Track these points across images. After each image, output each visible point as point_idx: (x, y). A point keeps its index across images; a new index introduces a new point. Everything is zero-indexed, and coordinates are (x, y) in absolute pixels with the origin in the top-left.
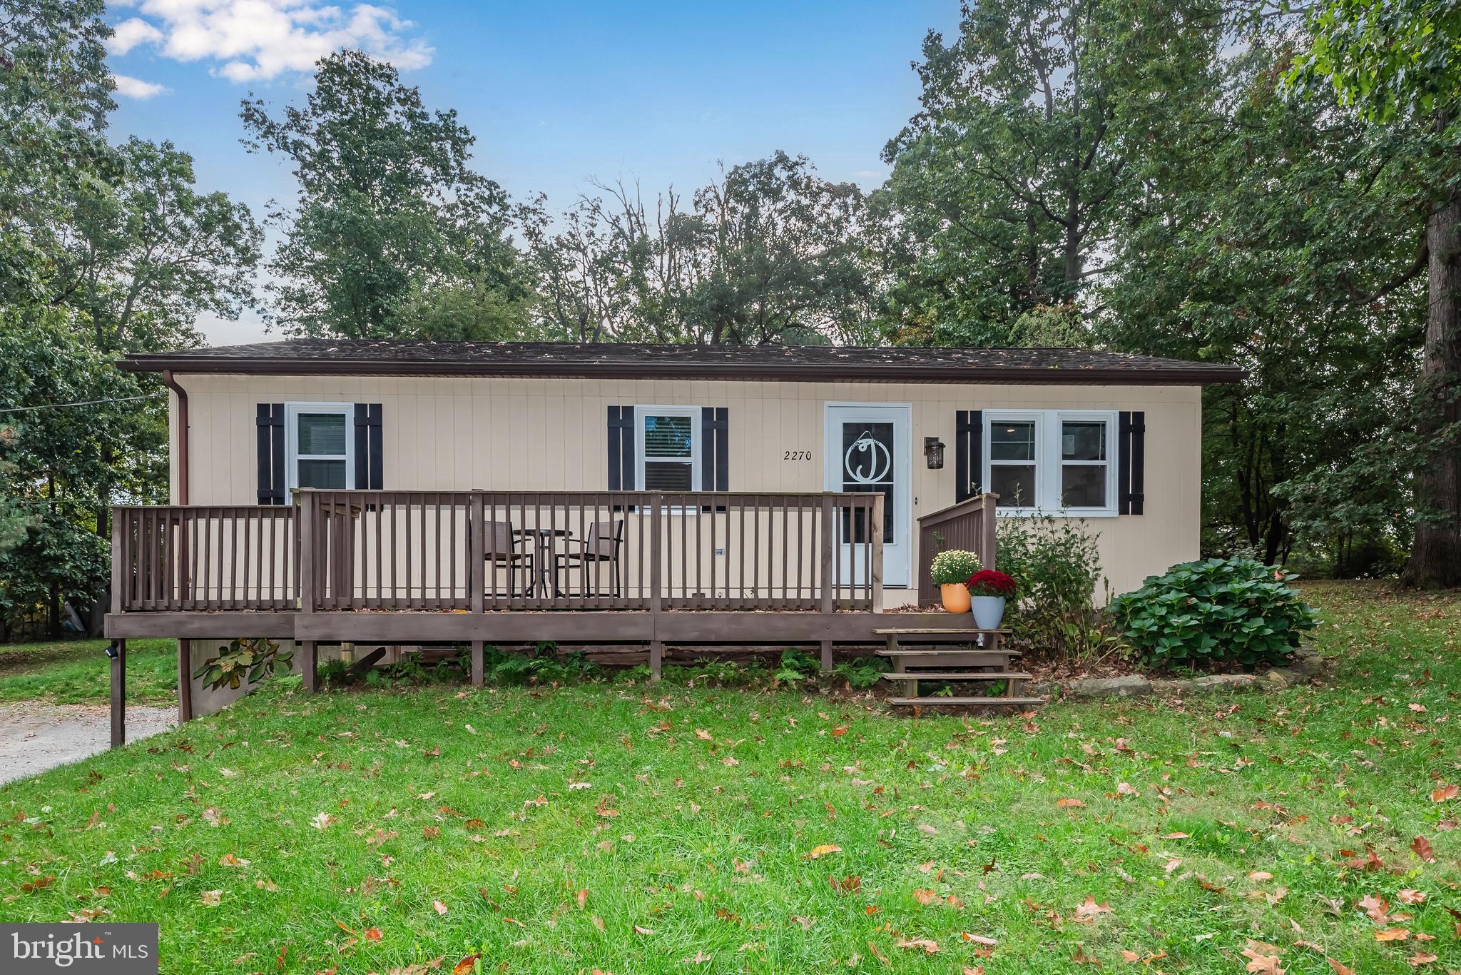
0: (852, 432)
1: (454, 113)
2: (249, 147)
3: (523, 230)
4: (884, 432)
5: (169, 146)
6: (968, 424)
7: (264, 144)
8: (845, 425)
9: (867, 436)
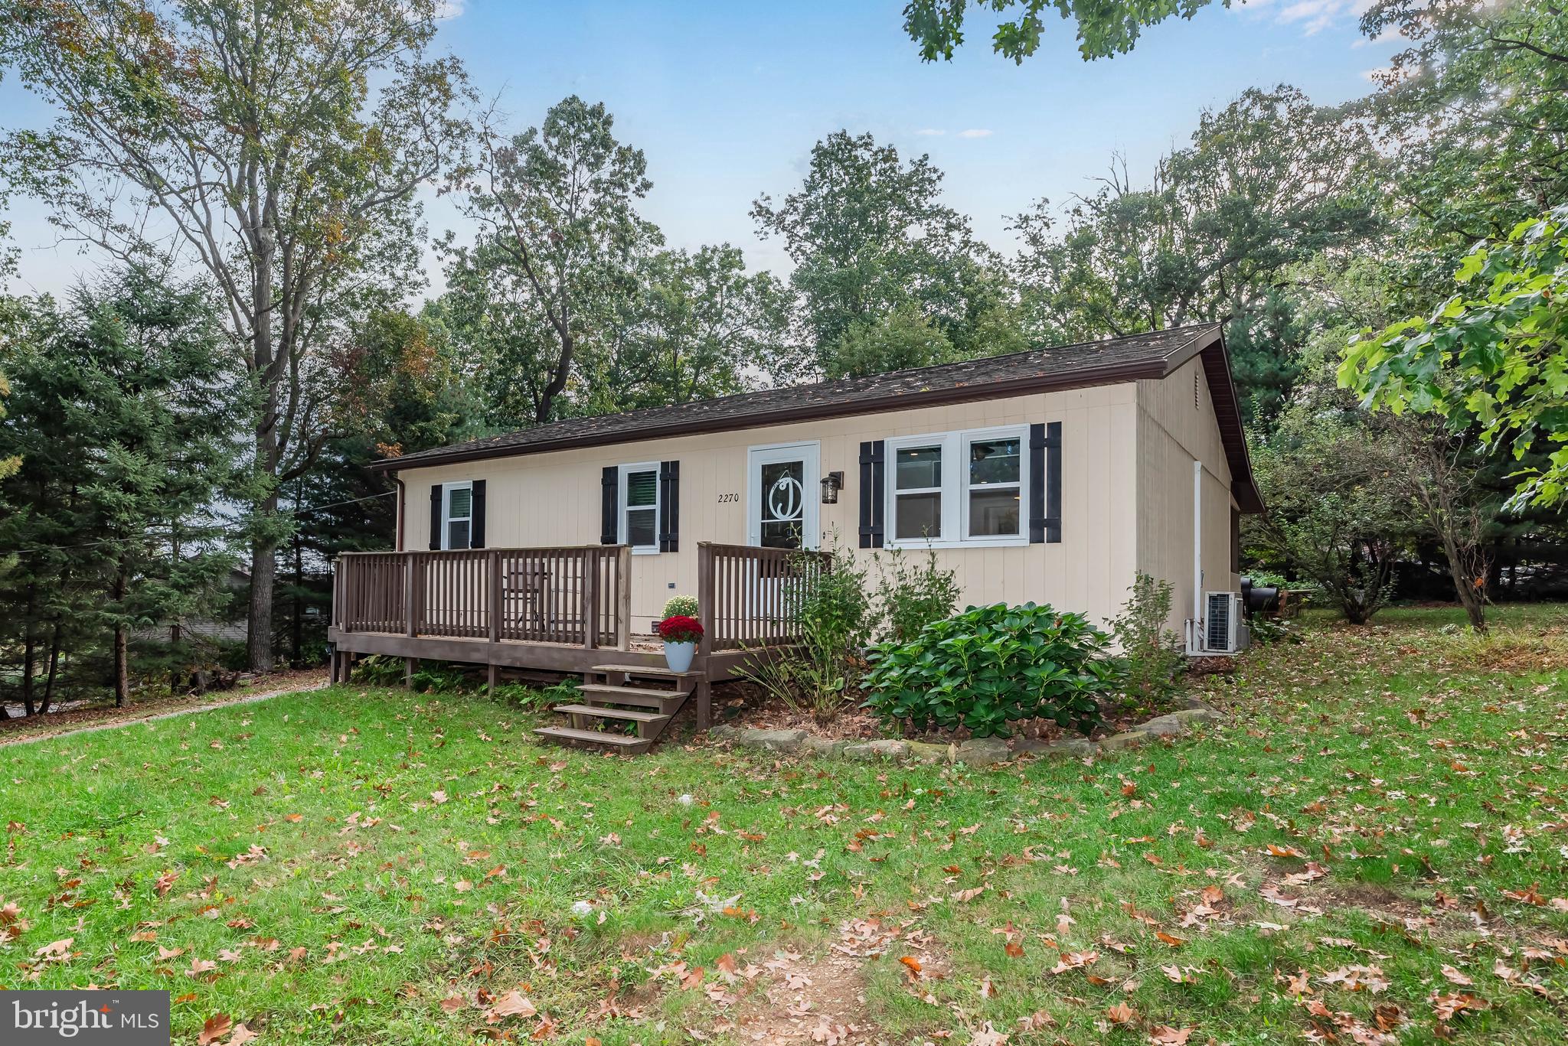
0: (770, 473)
1: (926, 157)
2: (762, 235)
3: (1026, 238)
4: (795, 469)
5: (728, 245)
6: (871, 455)
7: (771, 230)
8: (764, 467)
9: (786, 475)
